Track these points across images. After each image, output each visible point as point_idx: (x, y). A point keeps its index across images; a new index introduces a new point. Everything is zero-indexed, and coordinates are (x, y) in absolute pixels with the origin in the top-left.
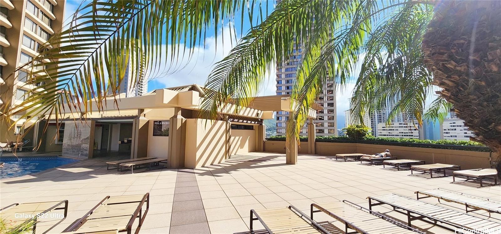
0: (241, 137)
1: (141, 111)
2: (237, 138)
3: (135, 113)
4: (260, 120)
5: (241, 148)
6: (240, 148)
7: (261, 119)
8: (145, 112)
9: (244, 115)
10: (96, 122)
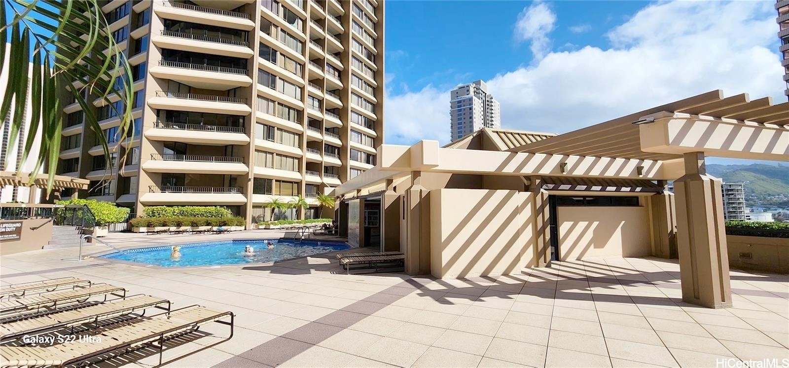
0: (595, 224)
1: (389, 182)
2: (582, 225)
3: (382, 186)
4: (656, 182)
5: (595, 247)
6: (592, 246)
7: (658, 181)
8: (394, 185)
9: (590, 174)
10: (366, 201)
